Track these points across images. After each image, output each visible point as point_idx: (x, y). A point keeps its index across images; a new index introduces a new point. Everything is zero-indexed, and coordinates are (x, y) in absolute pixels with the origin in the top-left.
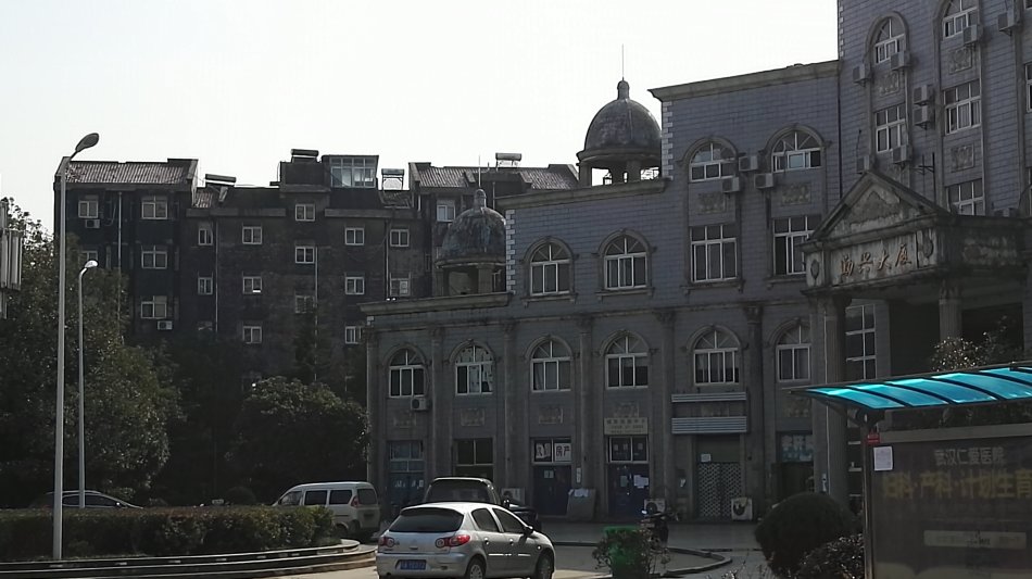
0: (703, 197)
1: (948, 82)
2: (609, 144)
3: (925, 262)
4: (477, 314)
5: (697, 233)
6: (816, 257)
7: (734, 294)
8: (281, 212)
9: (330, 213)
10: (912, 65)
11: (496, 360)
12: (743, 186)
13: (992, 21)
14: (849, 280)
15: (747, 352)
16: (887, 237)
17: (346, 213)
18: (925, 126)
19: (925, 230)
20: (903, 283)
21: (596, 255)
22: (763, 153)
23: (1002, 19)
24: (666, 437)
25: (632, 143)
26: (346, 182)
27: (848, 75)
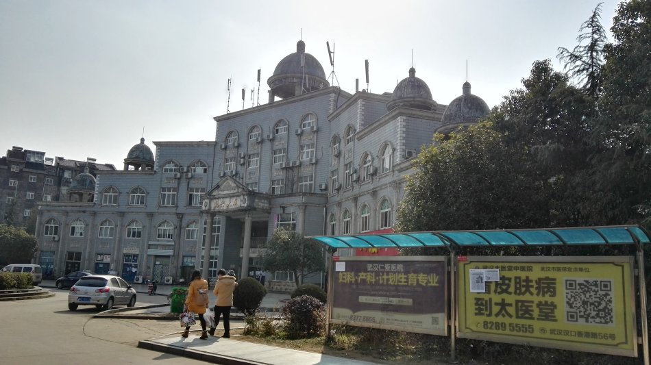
0: (167, 178)
1: (250, 152)
2: (136, 157)
3: (243, 205)
4: (81, 209)
5: (164, 189)
6: (207, 201)
7: (174, 210)
8: (6, 167)
9: (25, 170)
10: (239, 146)
11: (87, 225)
12: (181, 176)
13: (265, 136)
14: (217, 209)
15: (176, 230)
16: (231, 196)
17: (31, 170)
18: (241, 165)
19: (244, 195)
20: (234, 211)
21: (128, 193)
22: (188, 167)
23: (268, 136)
24: (145, 255)
25: (144, 158)
26: (32, 160)
27: (218, 146)
